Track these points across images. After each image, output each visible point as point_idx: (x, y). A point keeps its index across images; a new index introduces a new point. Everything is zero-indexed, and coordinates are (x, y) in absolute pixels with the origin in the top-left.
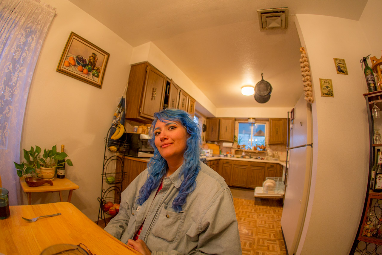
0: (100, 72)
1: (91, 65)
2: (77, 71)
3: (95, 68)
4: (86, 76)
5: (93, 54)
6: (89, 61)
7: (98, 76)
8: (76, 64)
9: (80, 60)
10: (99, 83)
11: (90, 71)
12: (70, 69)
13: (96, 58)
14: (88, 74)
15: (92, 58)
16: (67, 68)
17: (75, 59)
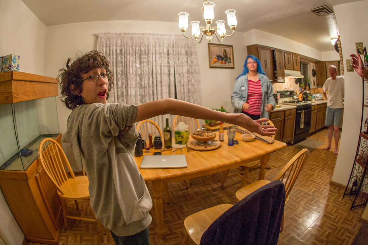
0: (231, 59)
1: (225, 57)
2: (219, 64)
3: (228, 58)
4: (225, 65)
5: (224, 50)
6: (224, 56)
7: (231, 62)
8: (218, 60)
9: (219, 57)
10: (232, 66)
11: (226, 61)
12: (216, 64)
13: (227, 52)
14: (225, 63)
15: (224, 53)
16: (214, 64)
17: (216, 58)
